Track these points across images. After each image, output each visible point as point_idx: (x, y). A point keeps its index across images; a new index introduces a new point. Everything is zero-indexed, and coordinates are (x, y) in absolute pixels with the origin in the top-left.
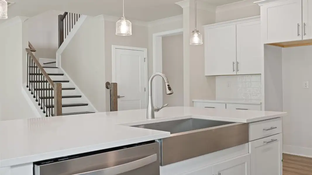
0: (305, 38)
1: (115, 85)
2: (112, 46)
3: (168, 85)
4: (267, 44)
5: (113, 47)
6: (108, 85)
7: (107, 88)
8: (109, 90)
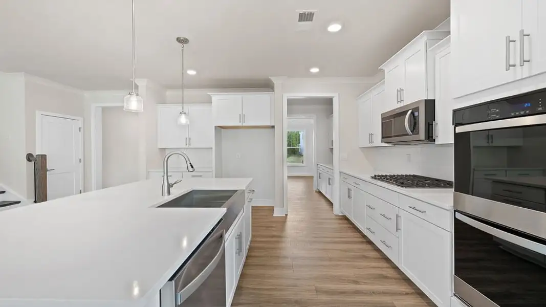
0: (244, 125)
1: (44, 157)
2: (37, 112)
3: (190, 163)
4: (219, 126)
5: (38, 114)
6: (29, 157)
7: (29, 160)
8: (33, 162)
